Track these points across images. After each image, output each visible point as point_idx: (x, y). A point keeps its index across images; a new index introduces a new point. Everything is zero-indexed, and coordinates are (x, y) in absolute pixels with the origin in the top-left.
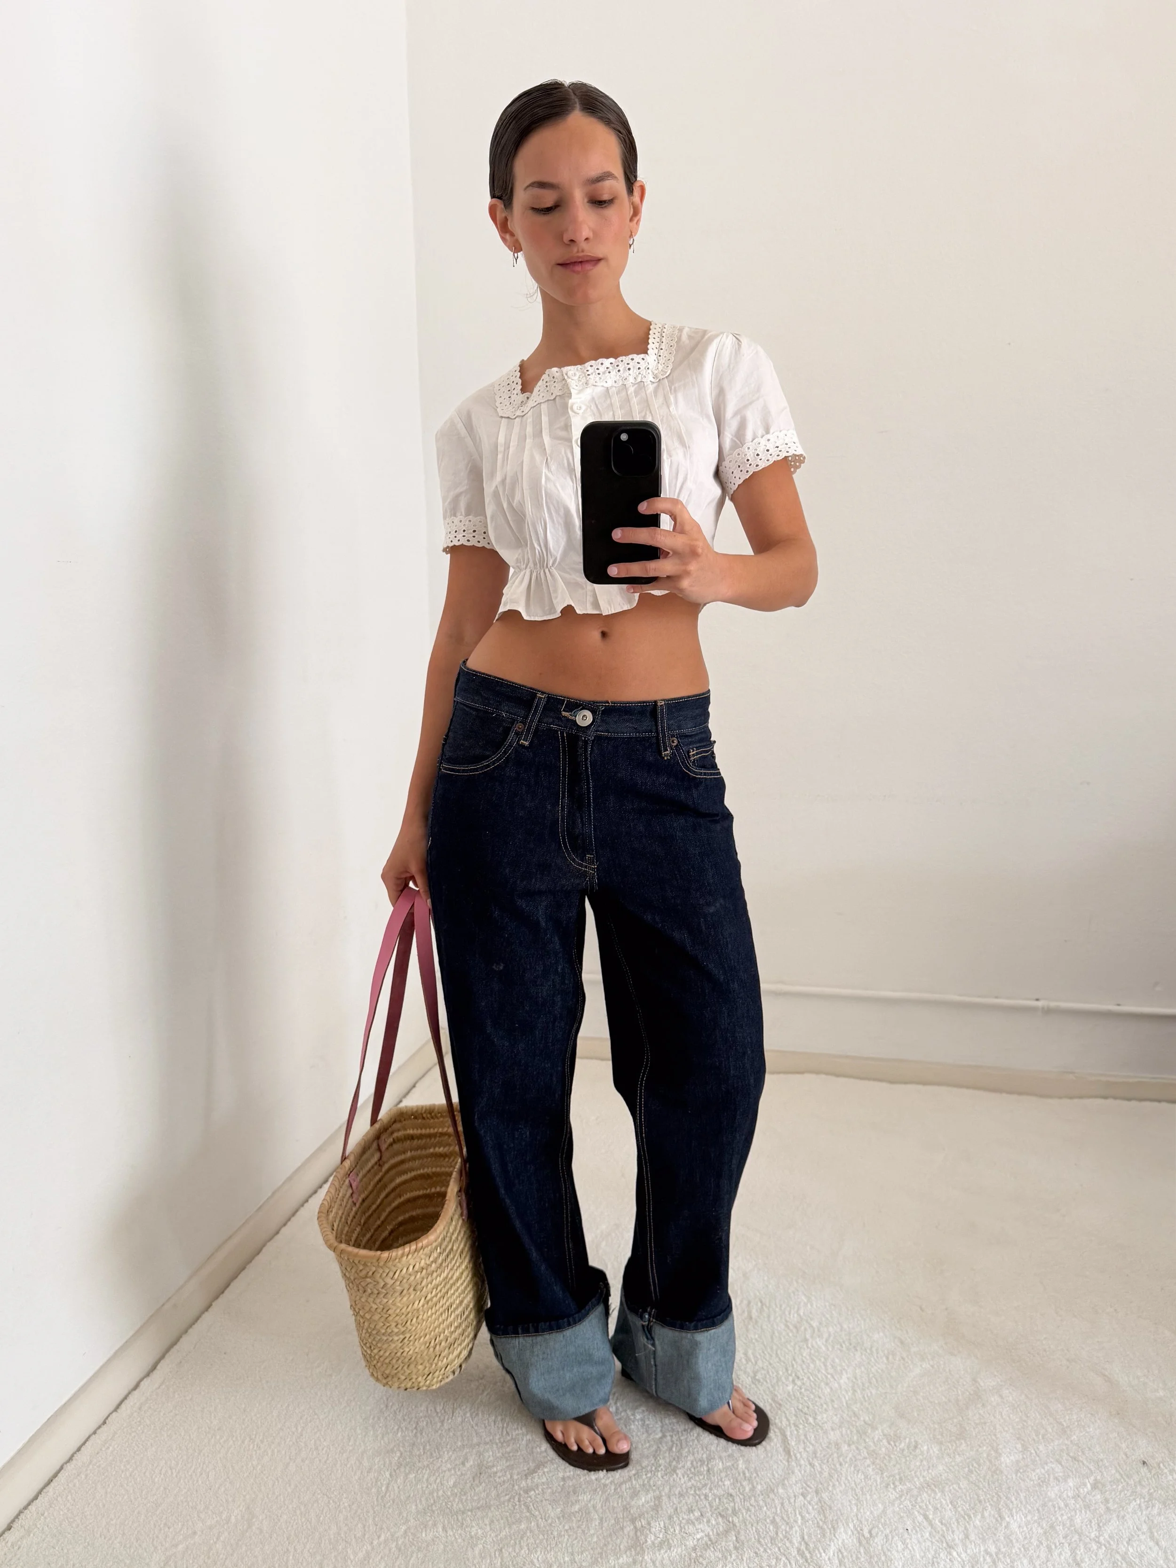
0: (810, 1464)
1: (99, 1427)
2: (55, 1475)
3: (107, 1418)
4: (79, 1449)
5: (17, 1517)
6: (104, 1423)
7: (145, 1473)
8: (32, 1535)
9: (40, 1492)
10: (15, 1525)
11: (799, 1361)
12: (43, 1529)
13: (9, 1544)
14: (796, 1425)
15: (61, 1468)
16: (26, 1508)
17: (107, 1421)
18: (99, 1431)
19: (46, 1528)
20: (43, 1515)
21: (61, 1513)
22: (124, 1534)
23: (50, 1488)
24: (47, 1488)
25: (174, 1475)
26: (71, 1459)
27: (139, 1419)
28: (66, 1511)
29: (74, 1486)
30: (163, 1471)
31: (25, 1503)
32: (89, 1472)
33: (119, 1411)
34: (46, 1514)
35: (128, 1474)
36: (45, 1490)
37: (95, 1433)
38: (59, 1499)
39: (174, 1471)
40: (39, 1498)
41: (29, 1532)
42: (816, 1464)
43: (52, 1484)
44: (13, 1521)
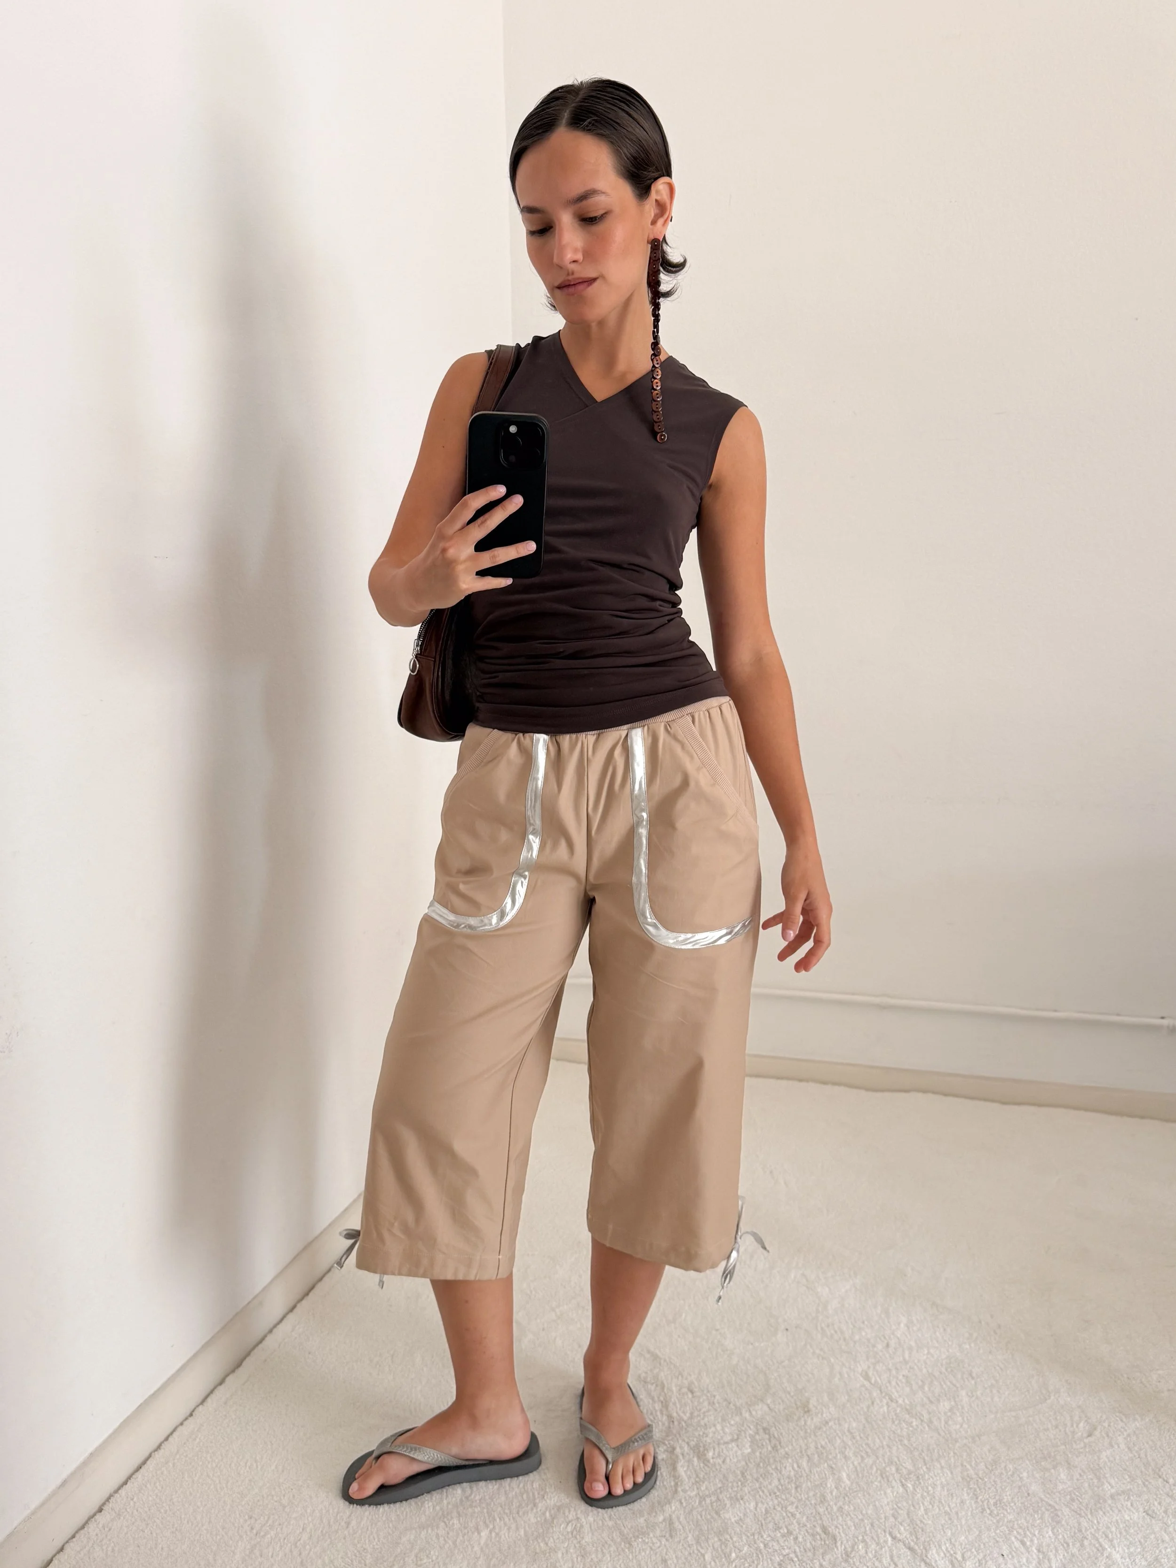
0: (903, 1485)
1: (186, 1419)
2: (144, 1462)
3: (193, 1411)
4: (167, 1439)
5: (108, 1500)
6: (191, 1415)
7: (230, 1465)
8: (122, 1518)
9: (130, 1478)
10: (105, 1508)
11: (894, 1383)
12: (132, 1513)
13: (101, 1526)
14: (888, 1446)
15: (150, 1456)
16: (116, 1491)
17: (194, 1414)
18: (185, 1423)
19: (135, 1512)
20: (132, 1499)
21: (150, 1498)
22: (210, 1522)
23: (139, 1475)
24: (137, 1474)
25: (259, 1467)
26: (159, 1447)
27: (224, 1413)
28: (155, 1497)
29: (162, 1473)
30: (249, 1464)
31: (116, 1487)
32: (176, 1461)
33: (205, 1404)
34: (135, 1499)
35: (214, 1465)
36: (134, 1476)
37: (182, 1424)
38: (148, 1486)
39: (259, 1464)
40: (129, 1483)
41: (119, 1515)
42: (909, 1485)
43: (141, 1470)
44: (104, 1504)
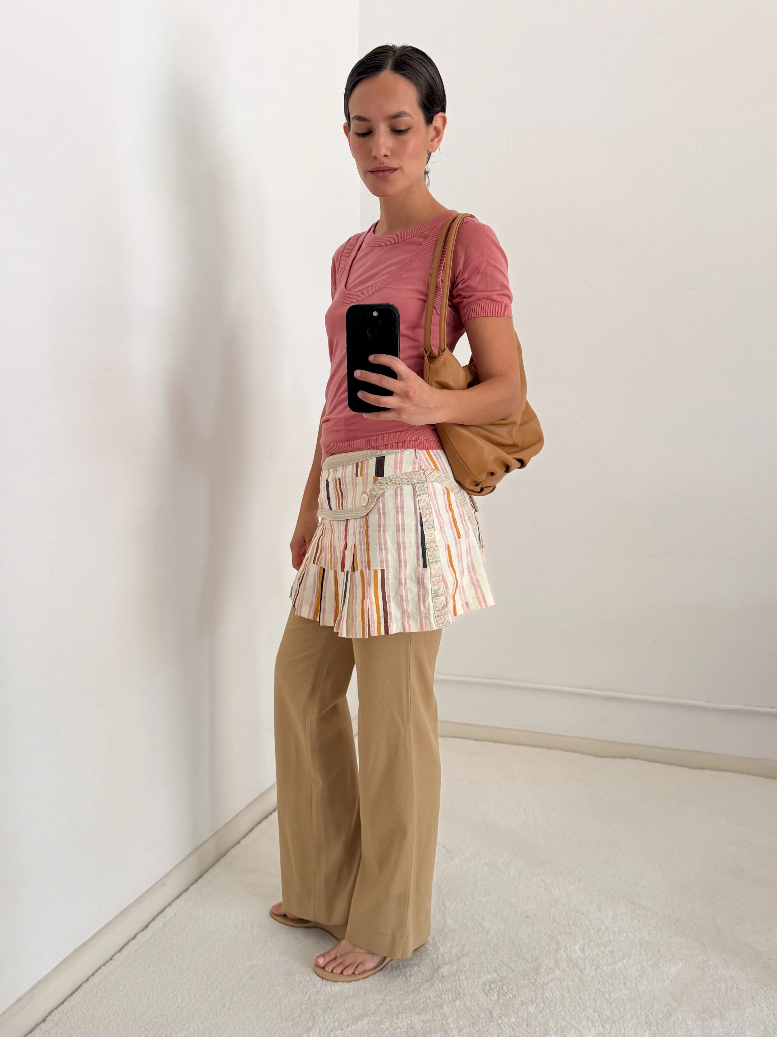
0: (603, 1026)
1: (108, 961)
2: (77, 990)
3: (113, 956)
4: (93, 975)
5: (50, 1014)
6: (111, 959)
7: (135, 993)
8: (58, 1027)
9: (66, 1000)
10: (47, 1019)
11: (601, 956)
12: (66, 1024)
13: (43, 1031)
14: (594, 999)
15: (81, 986)
16: (56, 1009)
17: (113, 958)
18: (107, 964)
19: (68, 1023)
20: (66, 1014)
21: (79, 1014)
23: (72, 998)
24: (71, 998)
25: (155, 996)
26: (88, 980)
27: (134, 959)
28: (82, 1013)
29: (88, 997)
30: (148, 993)
31: (55, 1005)
32: (98, 990)
33: (121, 952)
34: (68, 1014)
35: (124, 993)
36: (68, 999)
37: (104, 965)
38: (78, 1005)
40: (65, 1003)
41: (56, 1024)
42: (607, 1027)
43: (74, 995)
44: (47, 1016)
